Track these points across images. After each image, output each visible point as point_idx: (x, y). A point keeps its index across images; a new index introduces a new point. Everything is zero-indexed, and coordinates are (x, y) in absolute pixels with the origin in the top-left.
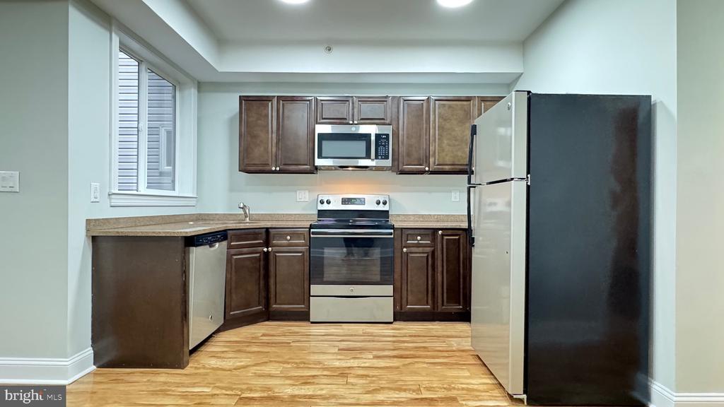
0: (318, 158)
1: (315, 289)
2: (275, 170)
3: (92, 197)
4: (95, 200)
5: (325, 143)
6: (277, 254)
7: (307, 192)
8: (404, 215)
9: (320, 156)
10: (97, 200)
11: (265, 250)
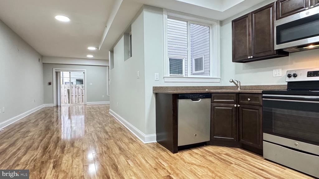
0: (277, 44)
1: (266, 136)
2: (250, 58)
3: (155, 78)
4: (156, 80)
6: (243, 109)
7: (281, 70)
10: (158, 80)
11: (235, 105)
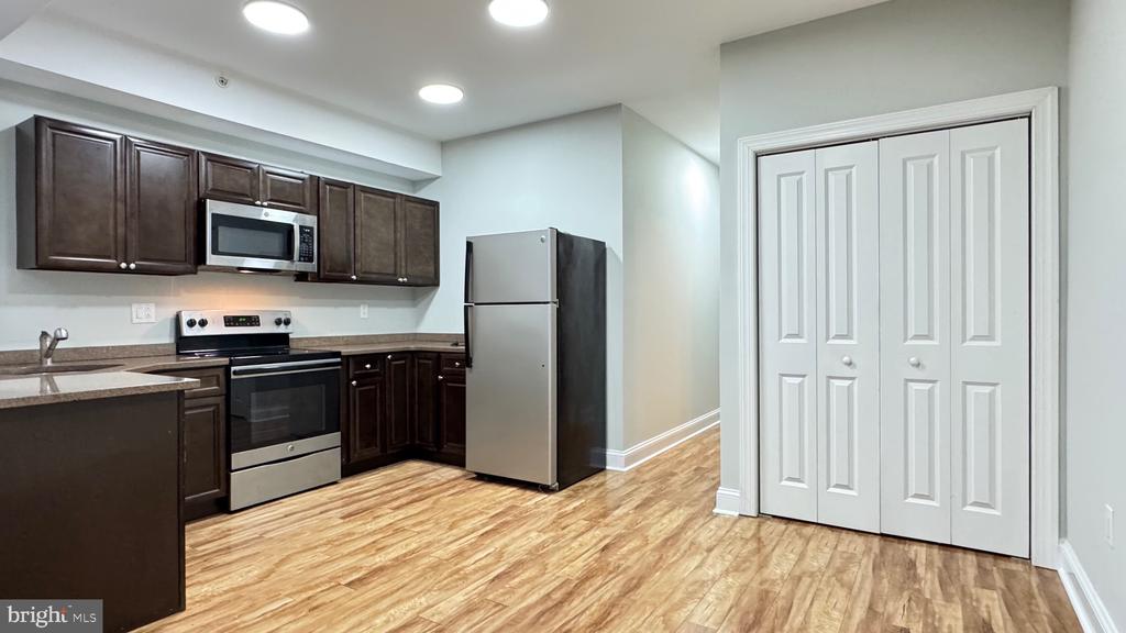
0: (213, 253)
1: (238, 459)
2: (128, 267)
5: (222, 230)
8: (307, 339)
9: (215, 251)
